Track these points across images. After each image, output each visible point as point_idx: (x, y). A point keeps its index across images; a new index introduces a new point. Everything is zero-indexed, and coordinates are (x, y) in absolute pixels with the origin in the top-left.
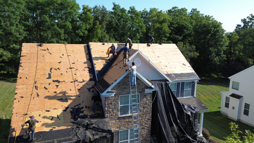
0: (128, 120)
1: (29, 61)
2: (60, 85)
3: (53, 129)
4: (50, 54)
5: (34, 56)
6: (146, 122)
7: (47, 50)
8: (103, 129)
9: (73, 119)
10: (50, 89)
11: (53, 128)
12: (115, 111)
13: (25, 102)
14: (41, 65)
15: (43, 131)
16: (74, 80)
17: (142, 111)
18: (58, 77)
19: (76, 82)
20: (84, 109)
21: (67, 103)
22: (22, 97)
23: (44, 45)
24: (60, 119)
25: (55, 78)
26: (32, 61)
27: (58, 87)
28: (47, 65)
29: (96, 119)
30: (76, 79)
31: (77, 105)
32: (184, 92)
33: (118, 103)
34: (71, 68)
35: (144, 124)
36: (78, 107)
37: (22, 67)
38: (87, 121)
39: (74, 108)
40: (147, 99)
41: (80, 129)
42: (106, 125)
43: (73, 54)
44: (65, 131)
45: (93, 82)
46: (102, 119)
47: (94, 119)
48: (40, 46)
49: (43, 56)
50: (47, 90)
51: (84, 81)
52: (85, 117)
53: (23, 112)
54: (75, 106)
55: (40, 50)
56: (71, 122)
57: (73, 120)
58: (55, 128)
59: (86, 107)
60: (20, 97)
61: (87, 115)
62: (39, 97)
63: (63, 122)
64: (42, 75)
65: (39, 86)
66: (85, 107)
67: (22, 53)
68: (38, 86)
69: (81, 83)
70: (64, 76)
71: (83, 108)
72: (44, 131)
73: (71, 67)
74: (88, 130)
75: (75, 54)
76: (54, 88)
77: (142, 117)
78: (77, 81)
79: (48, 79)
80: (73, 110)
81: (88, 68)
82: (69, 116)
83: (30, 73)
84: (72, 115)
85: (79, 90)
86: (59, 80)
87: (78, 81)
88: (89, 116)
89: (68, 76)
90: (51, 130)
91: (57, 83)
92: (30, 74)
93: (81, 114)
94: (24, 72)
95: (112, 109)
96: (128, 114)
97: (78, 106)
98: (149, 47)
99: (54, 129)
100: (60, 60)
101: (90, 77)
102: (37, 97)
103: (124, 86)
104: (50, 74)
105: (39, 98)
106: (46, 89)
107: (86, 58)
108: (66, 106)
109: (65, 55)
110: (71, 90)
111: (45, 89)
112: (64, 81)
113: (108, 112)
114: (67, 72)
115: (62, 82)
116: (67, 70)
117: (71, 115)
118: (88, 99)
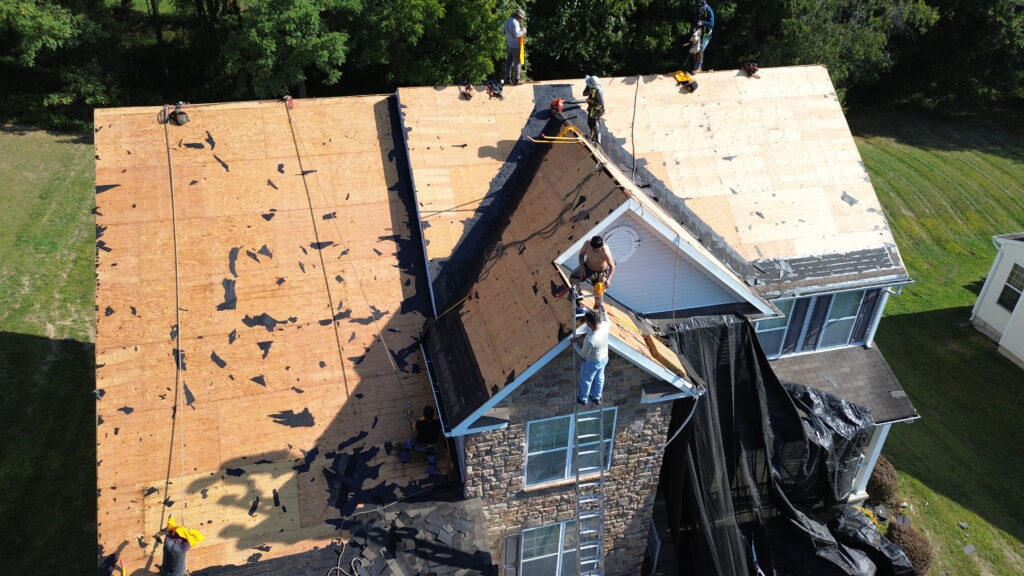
0: (558, 497)
1: (132, 215)
2: (276, 338)
3: (259, 555)
4: (224, 170)
5: (155, 187)
6: (634, 495)
7: (207, 146)
8: (456, 547)
9: (337, 507)
10: (235, 367)
11: (261, 548)
12: (504, 475)
13: (141, 435)
14: (190, 237)
15: (223, 564)
16: (336, 313)
17: (624, 463)
18: (265, 298)
19: (344, 322)
20: (381, 457)
21: (309, 429)
22: (128, 410)
23: (190, 115)
24: (284, 509)
25: (252, 306)
26: (149, 216)
27: (270, 350)
28: (215, 232)
29: (428, 504)
30: (344, 304)
31: (353, 440)
32: (820, 330)
33: (520, 448)
34: (318, 246)
35: (626, 503)
36: (357, 450)
37: (108, 250)
38: (391, 516)
39: (337, 452)
40: (647, 422)
41: (364, 553)
42: (467, 533)
43: (325, 159)
44: (305, 560)
45: (418, 319)
46: (451, 505)
47: (421, 504)
48: (175, 119)
49: (194, 182)
50: (224, 372)
51: (377, 315)
52: (382, 495)
53: (139, 482)
54: (342, 446)
55: (177, 147)
56: (329, 522)
57: (335, 513)
58: (267, 549)
59: (388, 447)
60: (119, 410)
61: (394, 486)
62: (193, 404)
63: (298, 523)
64: (195, 289)
65: (192, 351)
66: (382, 447)
67: (100, 169)
68: (186, 352)
69: (364, 327)
70: (291, 292)
71: (374, 451)
72: (229, 562)
73: (320, 241)
74: (395, 557)
75: (335, 158)
76: (250, 357)
77: (620, 483)
78: (347, 314)
79: (226, 311)
80: (335, 466)
81: (396, 238)
82: (320, 490)
83: (145, 284)
84: (331, 489)
85: (358, 361)
86: (272, 315)
87: (354, 315)
88: (402, 489)
89: (307, 289)
90: (254, 558)
91: (261, 333)
92: (148, 290)
93: (369, 484)
94: (122, 279)
95: (493, 467)
96: (563, 476)
97: (357, 445)
98: (689, 95)
99: (265, 556)
100: (268, 200)
101: (404, 291)
102: (188, 404)
103: (547, 386)
104: (228, 285)
105: (196, 411)
106: (222, 364)
107: (387, 179)
108: (309, 447)
109: (292, 167)
110: (322, 364)
111: (214, 366)
112: (293, 320)
113: (476, 479)
114: (302, 266)
115: (284, 322)
116: (304, 258)
117: (327, 486)
118: (395, 407)
